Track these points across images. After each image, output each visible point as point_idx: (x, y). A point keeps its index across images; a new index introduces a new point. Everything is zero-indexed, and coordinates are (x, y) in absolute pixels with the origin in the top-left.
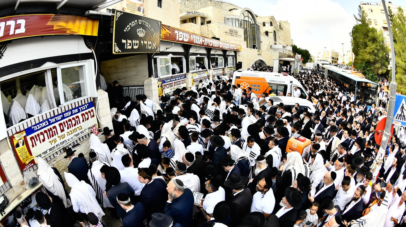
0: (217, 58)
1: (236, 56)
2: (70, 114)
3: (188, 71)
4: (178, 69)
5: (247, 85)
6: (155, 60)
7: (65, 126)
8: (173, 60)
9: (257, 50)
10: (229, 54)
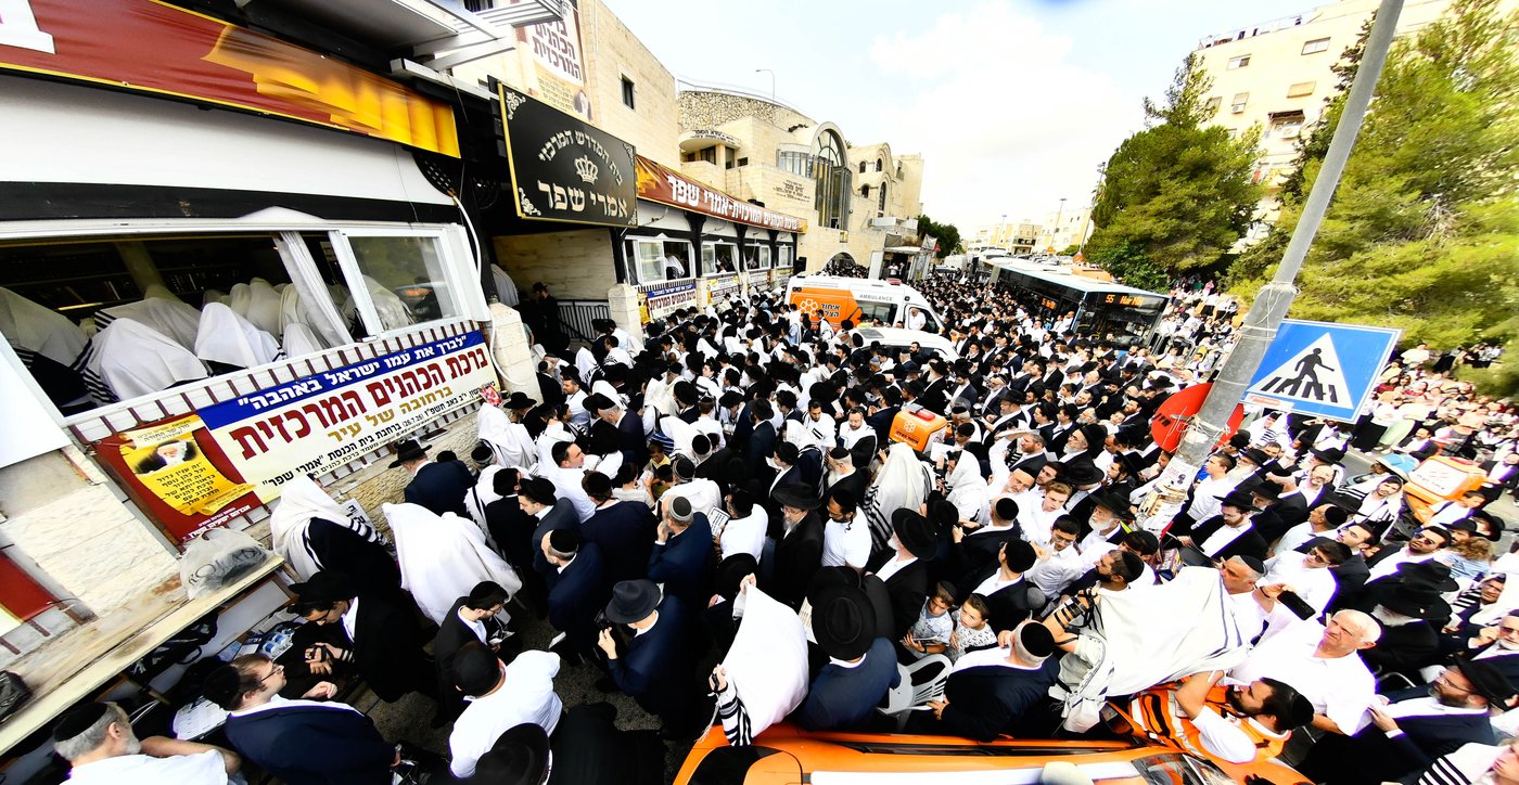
0: (758, 248)
1: (794, 244)
2: (406, 361)
3: (699, 274)
4: (681, 269)
5: (814, 306)
6: (629, 244)
7: (393, 390)
8: (670, 249)
9: (839, 231)
10: (783, 240)
